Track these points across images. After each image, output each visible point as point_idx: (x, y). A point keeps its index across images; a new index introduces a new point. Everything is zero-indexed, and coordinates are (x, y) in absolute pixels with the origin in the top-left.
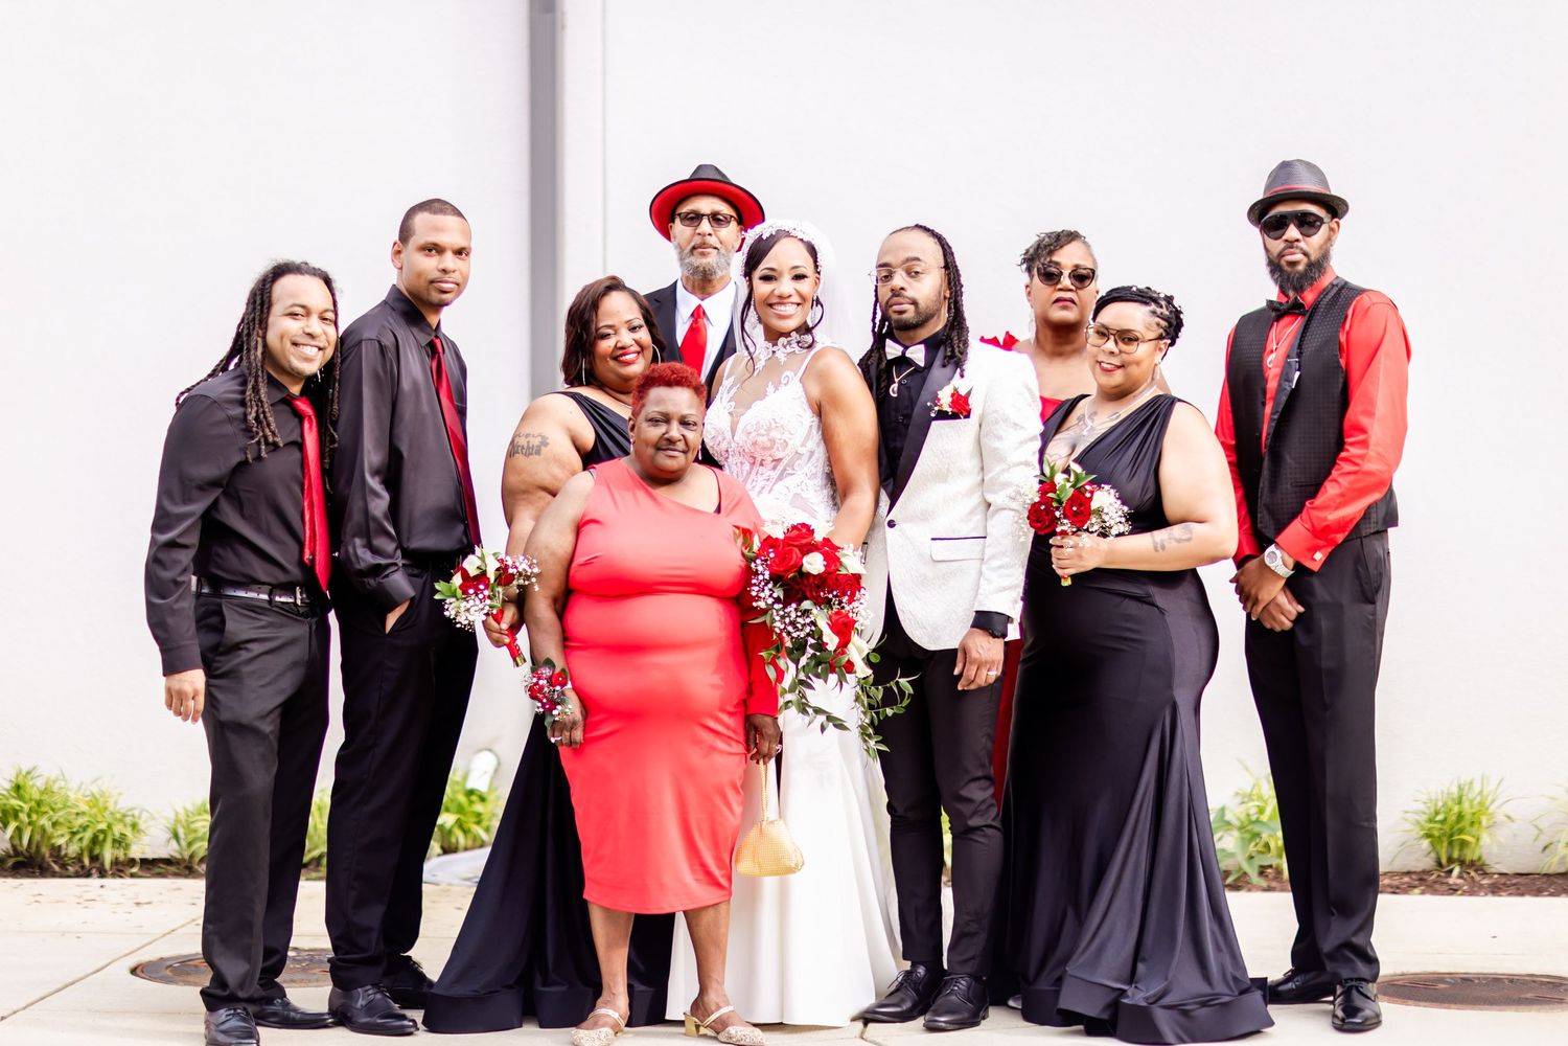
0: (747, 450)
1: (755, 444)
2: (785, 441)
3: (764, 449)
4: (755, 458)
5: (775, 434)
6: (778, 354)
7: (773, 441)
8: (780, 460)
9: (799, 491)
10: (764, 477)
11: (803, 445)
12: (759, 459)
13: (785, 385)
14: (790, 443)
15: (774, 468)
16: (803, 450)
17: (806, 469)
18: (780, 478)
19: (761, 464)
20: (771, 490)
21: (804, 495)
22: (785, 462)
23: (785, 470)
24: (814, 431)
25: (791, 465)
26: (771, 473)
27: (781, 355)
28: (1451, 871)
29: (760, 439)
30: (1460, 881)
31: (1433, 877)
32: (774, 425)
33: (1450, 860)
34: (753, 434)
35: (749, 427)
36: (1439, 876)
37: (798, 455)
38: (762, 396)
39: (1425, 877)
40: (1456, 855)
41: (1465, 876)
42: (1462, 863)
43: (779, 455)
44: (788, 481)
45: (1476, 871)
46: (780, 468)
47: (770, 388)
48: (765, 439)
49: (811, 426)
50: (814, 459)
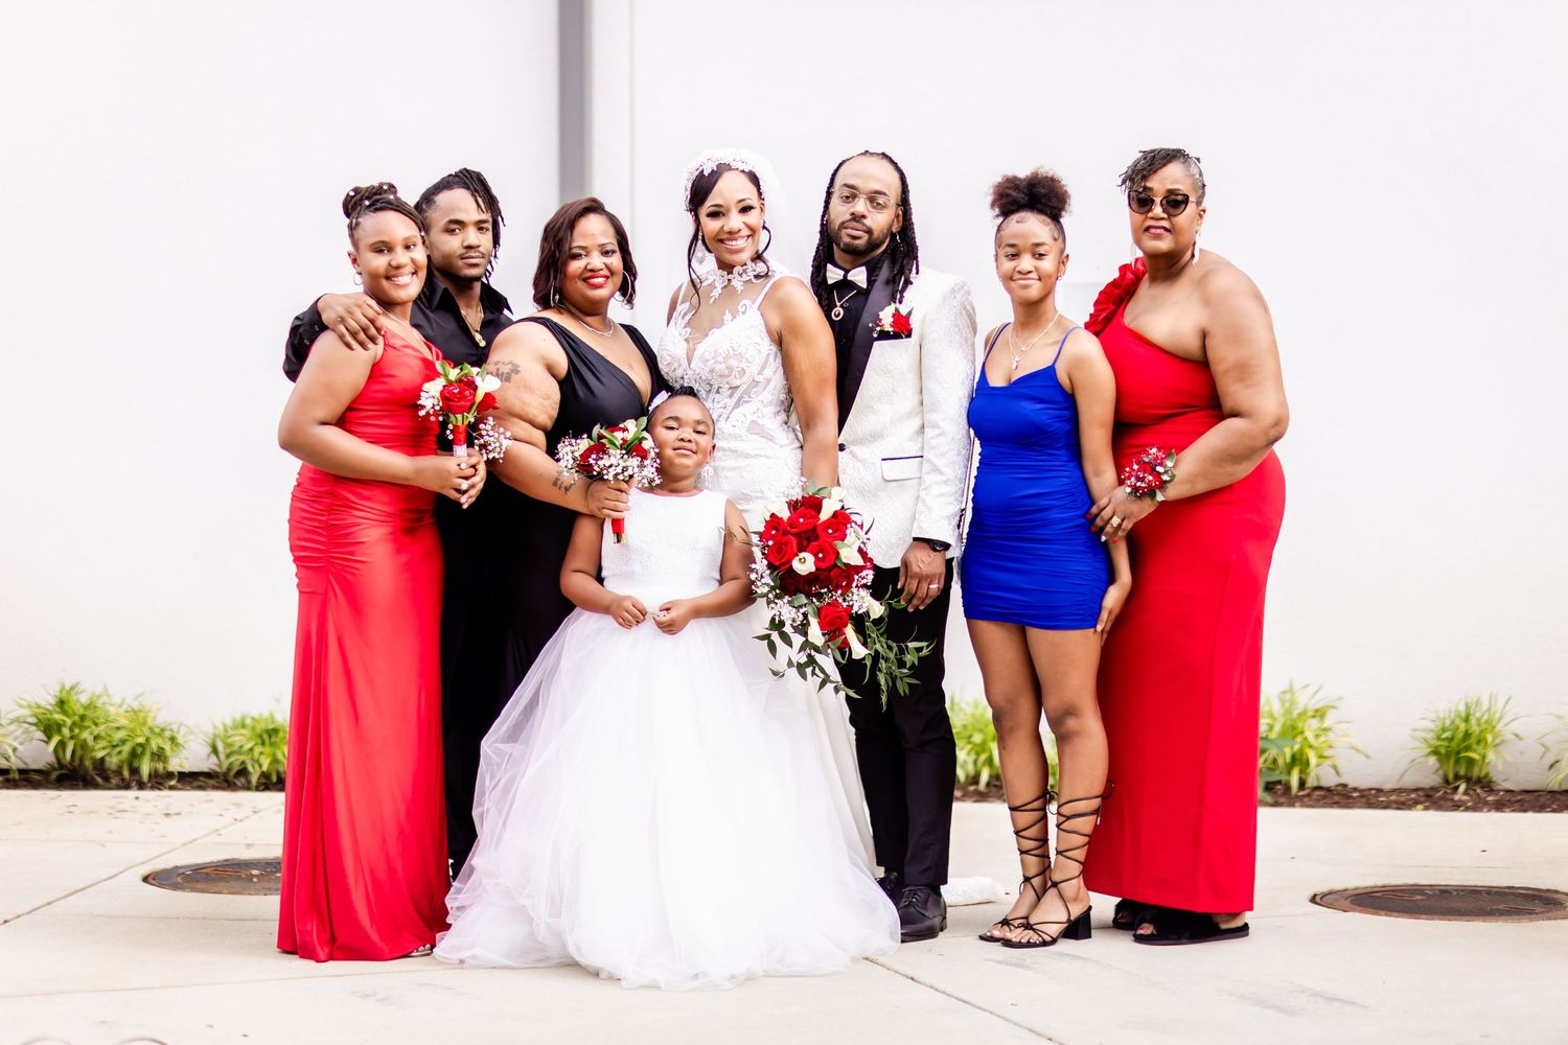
0: (704, 378)
1: (712, 371)
2: (742, 369)
3: (722, 376)
4: (711, 385)
5: (733, 362)
6: (734, 283)
7: (731, 369)
8: (737, 387)
9: (754, 417)
10: (721, 405)
11: (760, 373)
12: (715, 387)
13: (743, 313)
14: (747, 370)
15: (731, 396)
16: (760, 378)
17: (761, 397)
18: (737, 405)
19: (718, 392)
20: (728, 417)
21: (760, 422)
22: (741, 389)
23: (741, 397)
24: (771, 359)
25: (747, 392)
26: (727, 400)
27: (737, 283)
28: (1457, 788)
29: (718, 367)
30: (1466, 798)
31: (1441, 793)
32: (732, 353)
33: (1457, 777)
34: (709, 364)
35: (707, 356)
36: (1445, 793)
37: (755, 383)
38: (721, 324)
39: (1431, 793)
40: (1462, 772)
41: (1471, 792)
42: (1468, 780)
43: (736, 383)
44: (743, 409)
45: (1482, 787)
46: (737, 395)
47: (728, 316)
48: (722, 366)
49: (769, 354)
50: (771, 387)
